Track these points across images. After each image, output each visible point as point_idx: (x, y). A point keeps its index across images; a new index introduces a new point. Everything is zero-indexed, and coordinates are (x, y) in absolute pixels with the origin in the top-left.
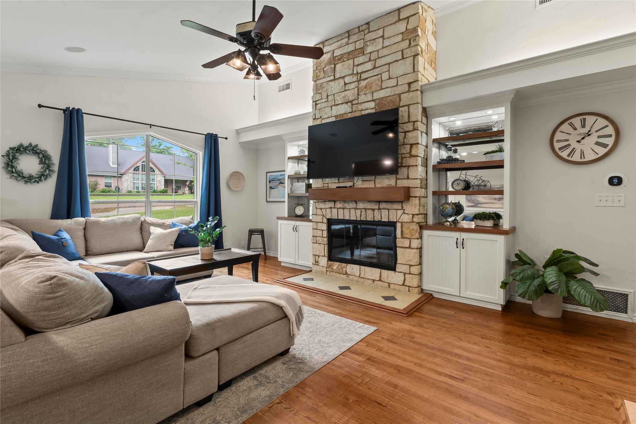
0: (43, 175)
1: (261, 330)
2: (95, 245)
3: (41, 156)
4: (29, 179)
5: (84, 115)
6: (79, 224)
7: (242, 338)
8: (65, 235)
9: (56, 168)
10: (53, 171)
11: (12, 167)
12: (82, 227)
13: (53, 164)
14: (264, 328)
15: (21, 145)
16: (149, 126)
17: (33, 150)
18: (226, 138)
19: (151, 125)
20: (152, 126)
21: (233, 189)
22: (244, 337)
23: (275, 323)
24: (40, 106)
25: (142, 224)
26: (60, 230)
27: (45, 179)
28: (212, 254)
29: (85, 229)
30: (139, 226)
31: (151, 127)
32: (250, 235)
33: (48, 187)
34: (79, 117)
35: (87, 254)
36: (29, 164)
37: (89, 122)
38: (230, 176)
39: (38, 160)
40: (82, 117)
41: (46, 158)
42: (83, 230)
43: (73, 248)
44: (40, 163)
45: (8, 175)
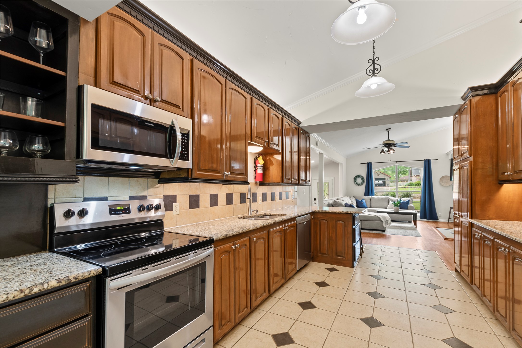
0: (362, 183)
2: (373, 205)
3: (361, 178)
4: (359, 185)
6: (369, 198)
8: (364, 201)
9: (365, 181)
10: (365, 182)
11: (355, 182)
12: (369, 199)
13: (365, 180)
14: (374, 221)
15: (357, 175)
17: (360, 176)
18: (437, 160)
19: (396, 162)
21: (444, 185)
22: (368, 221)
23: (379, 221)
24: (361, 164)
25: (389, 199)
26: (363, 199)
27: (363, 184)
28: (398, 210)
29: (371, 199)
30: (388, 200)
32: (450, 210)
33: (363, 187)
34: (371, 165)
35: (370, 207)
36: (359, 180)
37: (373, 165)
38: (441, 179)
39: (361, 179)
40: (372, 164)
41: (363, 178)
42: (370, 200)
43: (365, 204)
44: (362, 180)
45: (354, 184)
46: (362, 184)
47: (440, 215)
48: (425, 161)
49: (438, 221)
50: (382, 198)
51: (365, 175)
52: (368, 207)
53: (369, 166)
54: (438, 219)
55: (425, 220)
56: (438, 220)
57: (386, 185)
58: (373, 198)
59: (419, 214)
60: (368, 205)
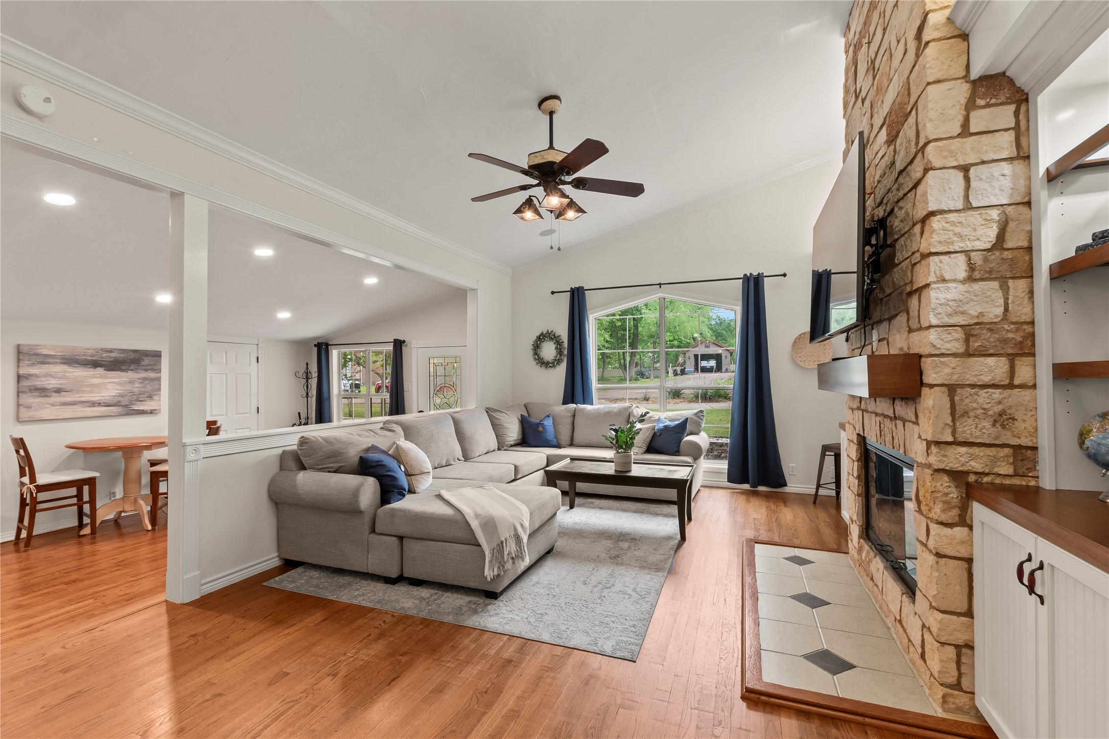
0: (556, 360)
1: (448, 544)
2: (579, 437)
3: (555, 341)
4: (547, 365)
5: (585, 291)
6: (571, 411)
7: (425, 541)
8: (548, 423)
9: (566, 352)
10: (564, 355)
11: (537, 354)
12: (570, 414)
13: (564, 348)
14: (451, 544)
15: (542, 333)
16: (659, 286)
17: (549, 336)
18: (784, 275)
19: (660, 284)
20: (662, 286)
21: (803, 365)
22: (428, 541)
23: (468, 546)
24: (553, 293)
25: (630, 415)
26: (548, 416)
27: (558, 364)
29: (574, 416)
30: (627, 417)
31: (660, 287)
32: (823, 456)
33: (560, 372)
34: (580, 295)
35: (572, 444)
36: (549, 351)
37: (591, 299)
38: (795, 342)
39: (554, 346)
40: (584, 295)
41: (559, 343)
42: (572, 418)
43: (550, 434)
44: (556, 348)
45: (534, 363)
46: (558, 361)
47: (792, 471)
48: (746, 279)
49: (787, 489)
50: (607, 410)
51: (563, 331)
52: (563, 443)
53: (577, 297)
54: (784, 484)
55: (746, 486)
56: (785, 488)
57: (724, 369)
58: (582, 410)
59: (726, 467)
60: (565, 437)
